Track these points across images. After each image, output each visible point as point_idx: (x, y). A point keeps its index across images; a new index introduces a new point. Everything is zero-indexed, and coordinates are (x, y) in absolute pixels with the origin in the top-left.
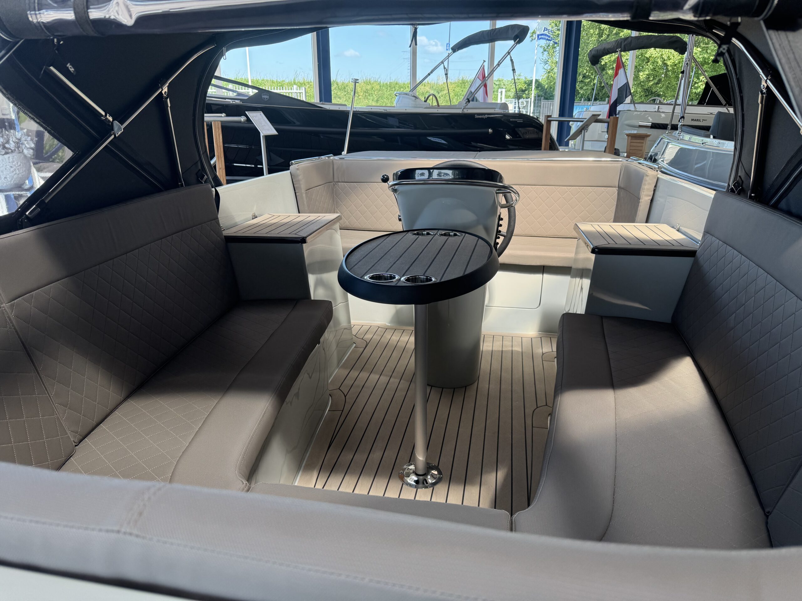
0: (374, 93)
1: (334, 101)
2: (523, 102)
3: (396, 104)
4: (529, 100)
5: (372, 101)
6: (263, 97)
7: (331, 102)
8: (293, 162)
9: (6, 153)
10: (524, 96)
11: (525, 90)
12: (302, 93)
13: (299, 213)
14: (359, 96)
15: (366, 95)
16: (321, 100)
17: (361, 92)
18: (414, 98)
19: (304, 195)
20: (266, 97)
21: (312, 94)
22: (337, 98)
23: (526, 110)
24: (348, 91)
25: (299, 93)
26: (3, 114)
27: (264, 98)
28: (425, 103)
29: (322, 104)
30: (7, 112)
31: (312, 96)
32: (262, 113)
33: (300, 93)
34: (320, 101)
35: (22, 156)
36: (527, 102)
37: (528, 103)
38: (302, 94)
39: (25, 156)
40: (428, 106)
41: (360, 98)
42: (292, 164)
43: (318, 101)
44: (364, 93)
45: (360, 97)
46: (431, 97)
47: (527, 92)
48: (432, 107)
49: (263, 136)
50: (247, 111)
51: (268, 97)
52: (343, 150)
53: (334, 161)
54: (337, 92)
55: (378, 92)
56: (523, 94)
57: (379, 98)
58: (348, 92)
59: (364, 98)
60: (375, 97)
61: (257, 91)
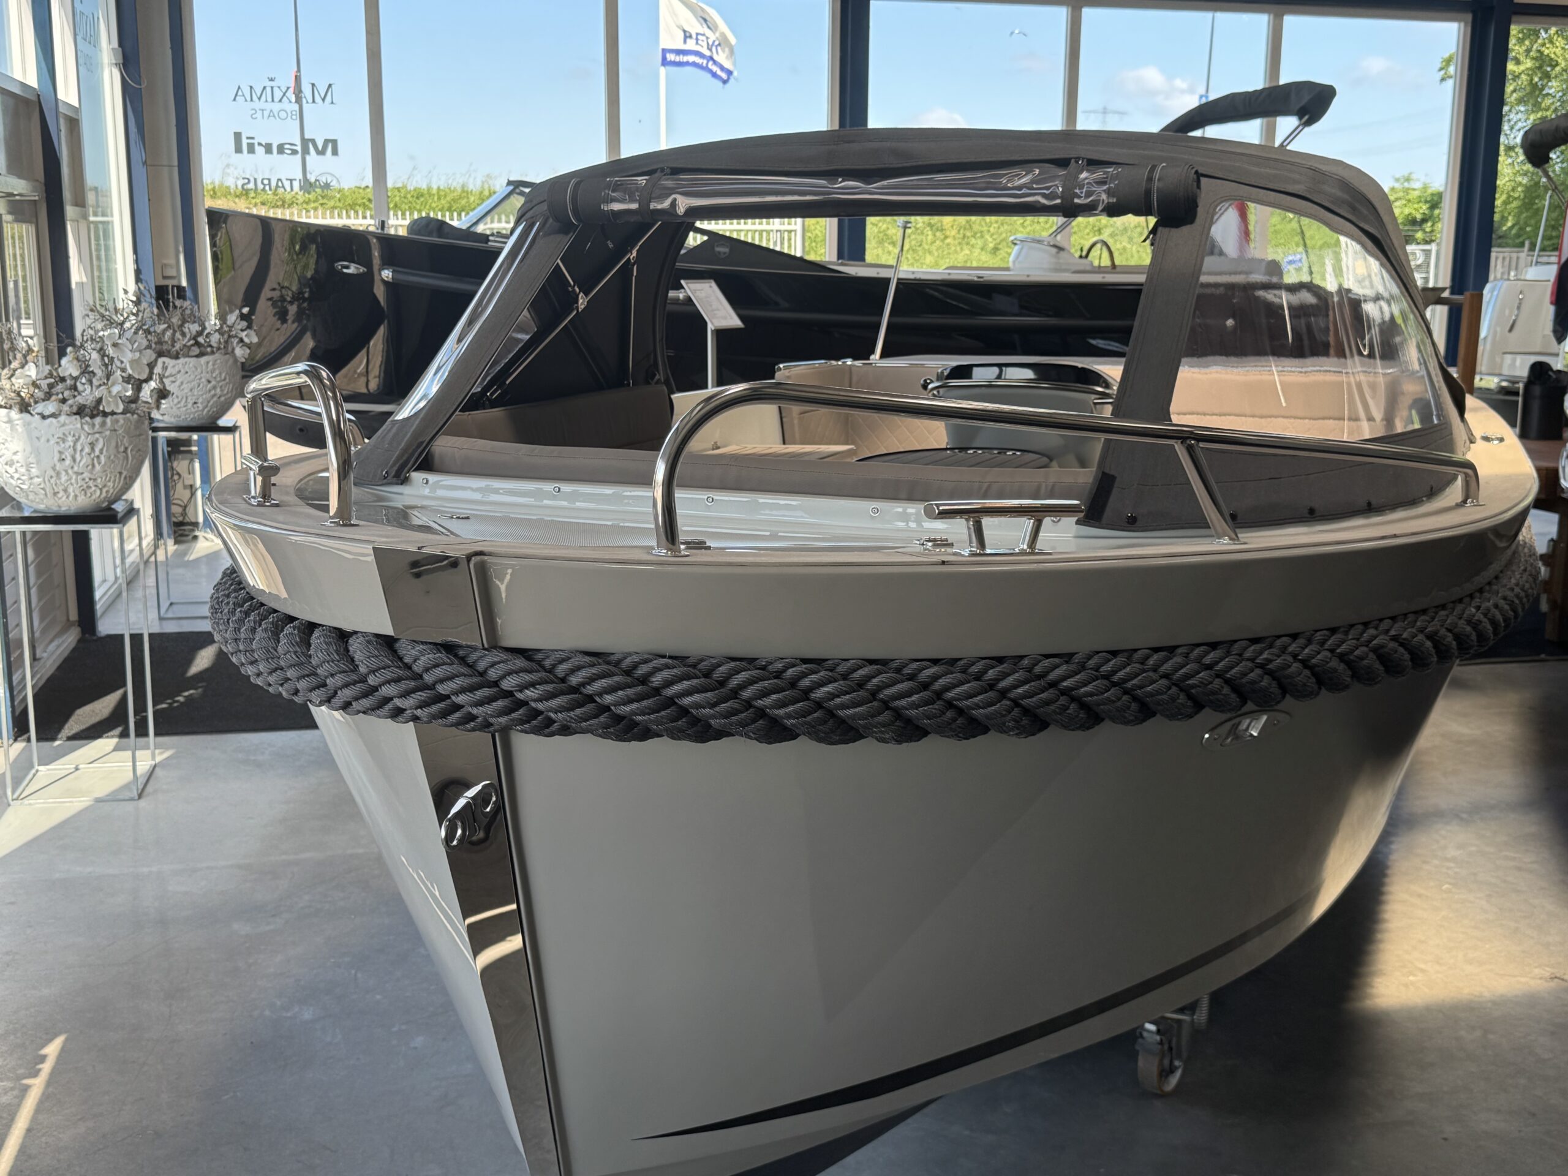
0: (989, 231)
1: (869, 257)
2: (1415, 254)
3: (1014, 262)
4: (1433, 247)
5: (979, 250)
6: (718, 249)
7: (864, 260)
8: (781, 366)
9: (201, 355)
10: (1419, 235)
11: (1424, 220)
12: (795, 231)
13: (784, 443)
14: (946, 237)
15: (964, 236)
16: (840, 255)
17: (952, 226)
18: (1054, 250)
19: (796, 422)
20: (723, 250)
21: (819, 234)
22: (886, 245)
23: (1424, 275)
24: (918, 226)
25: (786, 234)
26: (165, 278)
27: (719, 253)
28: (1083, 261)
29: (842, 264)
30: (172, 272)
31: (818, 240)
32: (713, 284)
33: (790, 232)
34: (838, 259)
35: (231, 361)
36: (1427, 253)
37: (1430, 254)
38: (795, 235)
39: (236, 360)
40: (1088, 268)
41: (948, 244)
42: (780, 369)
43: (834, 258)
44: (962, 232)
45: (948, 241)
46: (1099, 246)
47: (1428, 226)
48: (1100, 270)
49: (712, 331)
50: (685, 278)
51: (727, 250)
52: (873, 352)
53: (853, 368)
54: (888, 228)
55: (999, 228)
56: (1417, 231)
57: (999, 244)
58: (917, 229)
59: (960, 244)
60: (990, 239)
61: (705, 238)
